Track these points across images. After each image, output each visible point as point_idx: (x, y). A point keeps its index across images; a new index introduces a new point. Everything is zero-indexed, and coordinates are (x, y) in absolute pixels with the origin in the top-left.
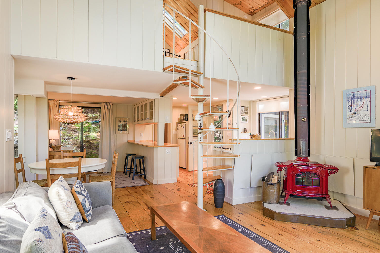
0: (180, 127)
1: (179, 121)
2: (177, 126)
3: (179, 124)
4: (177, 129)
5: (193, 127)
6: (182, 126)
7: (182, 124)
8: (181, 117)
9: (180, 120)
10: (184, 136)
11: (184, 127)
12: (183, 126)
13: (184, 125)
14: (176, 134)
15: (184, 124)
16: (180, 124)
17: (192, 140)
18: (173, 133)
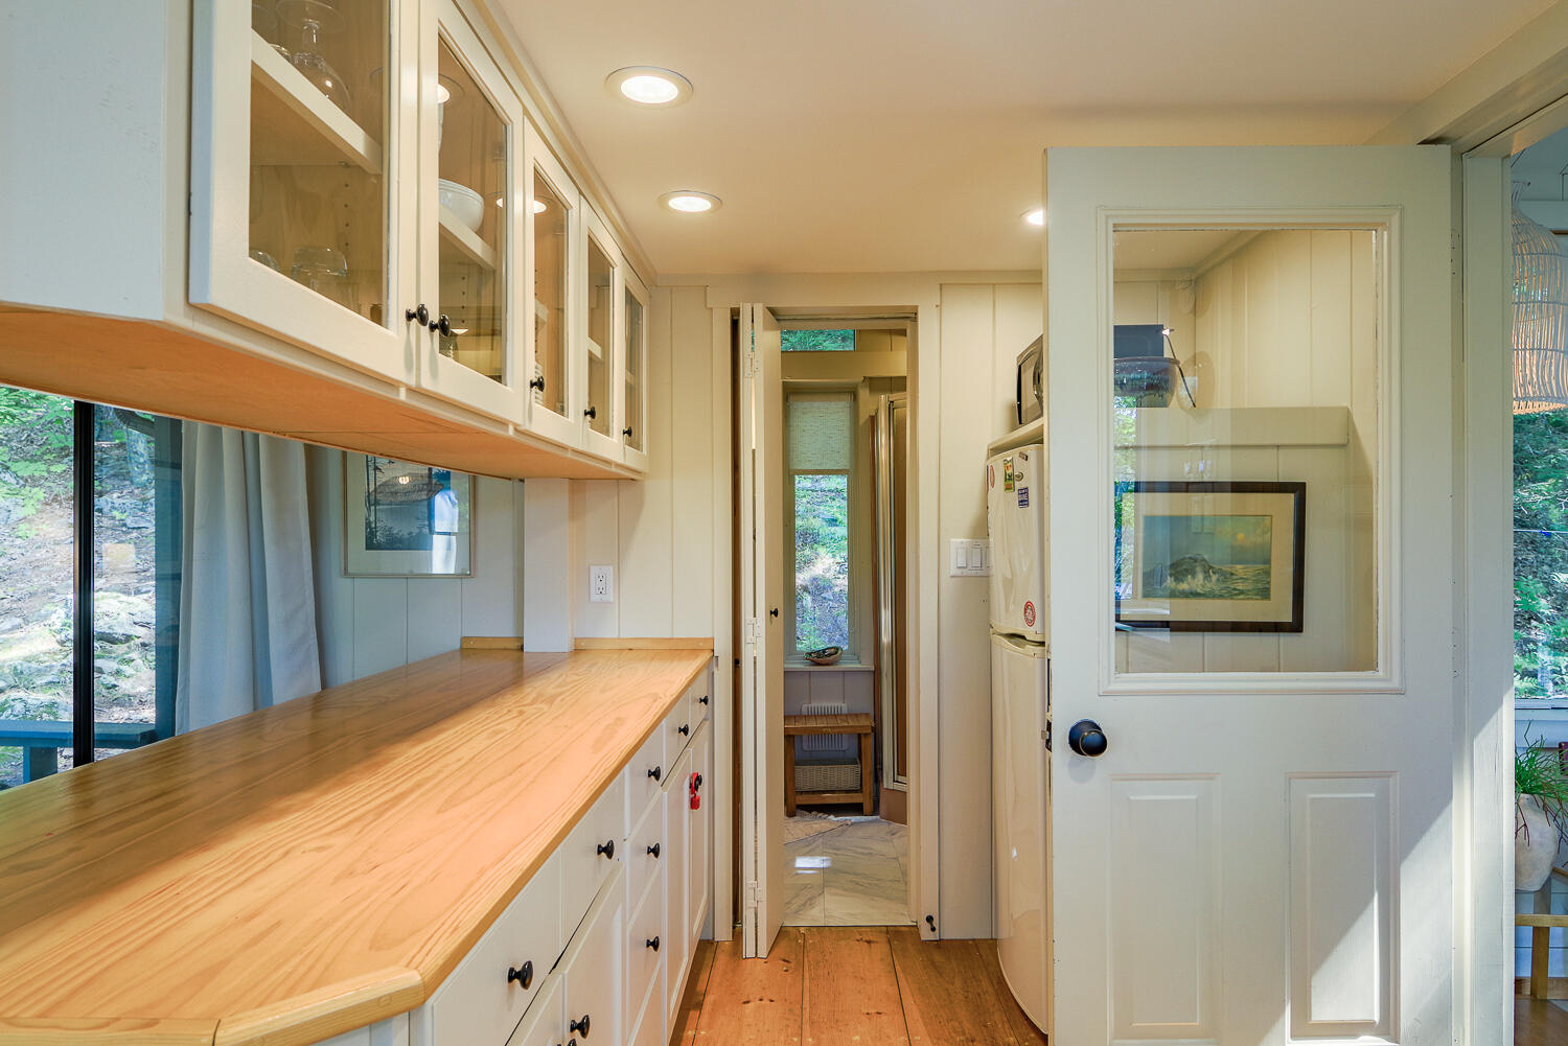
0: (998, 503)
3: (990, 464)
6: (1008, 482)
7: (1015, 454)
8: (1025, 378)
9: (1020, 416)
10: (1030, 612)
11: (1033, 498)
12: (1018, 486)
13: (1028, 466)
14: (986, 585)
15: (1032, 451)
16: (999, 464)
17: (1107, 694)
18: (953, 571)
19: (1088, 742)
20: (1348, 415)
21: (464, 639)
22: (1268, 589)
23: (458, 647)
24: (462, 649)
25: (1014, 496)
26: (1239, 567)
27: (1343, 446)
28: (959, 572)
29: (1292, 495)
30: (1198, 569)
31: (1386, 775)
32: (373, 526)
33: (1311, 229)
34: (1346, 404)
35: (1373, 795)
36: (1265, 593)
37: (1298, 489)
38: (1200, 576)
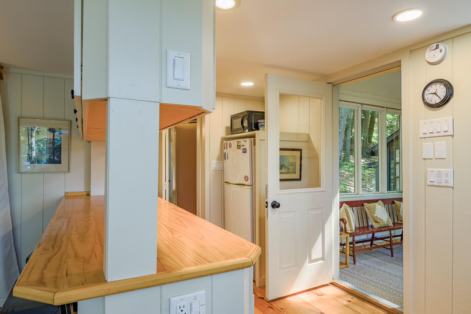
0: (233, 152)
1: (227, 135)
2: (223, 147)
3: (228, 142)
4: (223, 157)
5: (281, 149)
6: (239, 147)
7: (242, 140)
8: (234, 121)
9: (232, 130)
10: (246, 178)
11: (248, 151)
12: (242, 148)
13: (247, 143)
14: (221, 172)
15: (248, 140)
16: (234, 143)
17: (278, 195)
18: (213, 169)
19: (275, 205)
20: (309, 135)
21: (66, 193)
22: (295, 172)
23: (64, 195)
24: (65, 196)
25: (241, 151)
26: (291, 167)
27: (307, 142)
28: (214, 169)
29: (300, 152)
30: (284, 167)
31: (322, 208)
32: (30, 155)
33: (299, 96)
34: (308, 133)
35: (320, 212)
36: (295, 173)
37: (300, 150)
38: (284, 169)
